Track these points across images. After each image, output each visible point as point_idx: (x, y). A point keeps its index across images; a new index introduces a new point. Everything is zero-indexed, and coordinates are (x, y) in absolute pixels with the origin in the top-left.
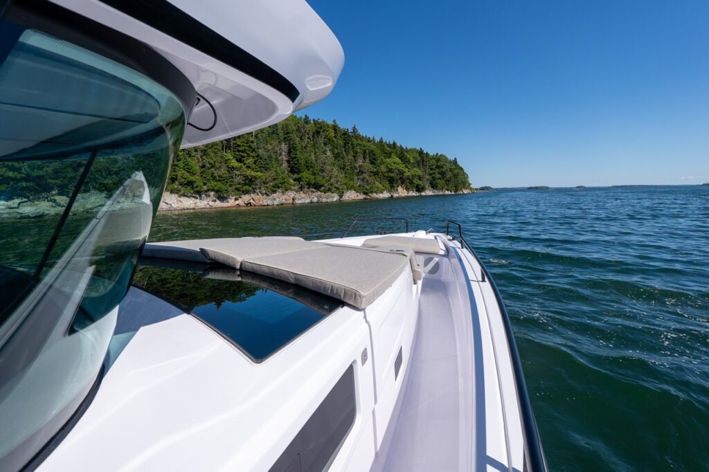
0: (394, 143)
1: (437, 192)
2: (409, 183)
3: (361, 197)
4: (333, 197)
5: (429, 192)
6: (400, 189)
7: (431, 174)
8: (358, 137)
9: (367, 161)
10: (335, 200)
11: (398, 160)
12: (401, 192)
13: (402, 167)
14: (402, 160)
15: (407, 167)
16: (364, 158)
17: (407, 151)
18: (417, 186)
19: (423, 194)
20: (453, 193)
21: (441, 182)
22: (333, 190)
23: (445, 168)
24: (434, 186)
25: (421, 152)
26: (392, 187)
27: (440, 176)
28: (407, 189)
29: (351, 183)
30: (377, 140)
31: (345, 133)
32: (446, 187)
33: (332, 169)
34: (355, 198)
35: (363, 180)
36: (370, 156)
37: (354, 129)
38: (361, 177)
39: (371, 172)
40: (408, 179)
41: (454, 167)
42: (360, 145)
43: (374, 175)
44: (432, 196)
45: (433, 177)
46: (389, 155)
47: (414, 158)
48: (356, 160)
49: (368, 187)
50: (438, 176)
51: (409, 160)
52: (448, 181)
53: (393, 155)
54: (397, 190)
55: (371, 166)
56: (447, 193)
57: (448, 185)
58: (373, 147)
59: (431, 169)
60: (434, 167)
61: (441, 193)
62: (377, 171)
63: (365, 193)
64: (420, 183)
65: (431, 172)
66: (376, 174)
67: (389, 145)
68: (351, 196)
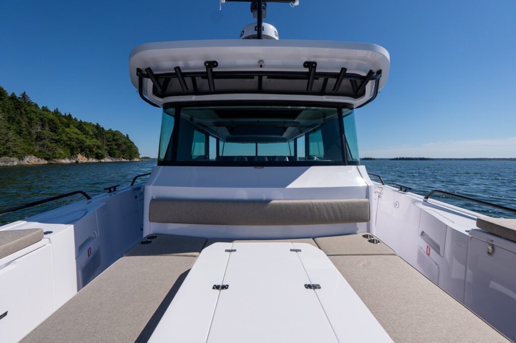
0: (70, 116)
1: (115, 160)
2: (87, 151)
3: (43, 162)
4: (13, 161)
5: (107, 160)
6: (80, 156)
7: (108, 145)
8: (30, 104)
9: (47, 128)
10: (16, 164)
11: (77, 130)
12: (81, 159)
13: (82, 137)
14: (81, 131)
15: (86, 138)
16: (43, 126)
17: (86, 124)
18: (97, 154)
19: (103, 161)
20: (128, 161)
21: (117, 152)
22: (11, 153)
23: (120, 141)
24: (111, 155)
25: (97, 127)
26: (72, 154)
27: (117, 147)
28: (87, 157)
29: (32, 148)
30: (52, 109)
31: (13, 97)
32: (122, 156)
33: (7, 133)
34: (36, 163)
35: (43, 146)
36: (50, 125)
37: (24, 95)
38: (41, 143)
39: (52, 139)
40: (88, 148)
41: (127, 141)
42: (34, 112)
43: (56, 142)
44: (111, 162)
45: (110, 148)
46: (68, 126)
47: (92, 131)
48: (31, 127)
49: (49, 153)
50: (115, 147)
51: (88, 132)
52: (123, 151)
53: (71, 126)
54: (77, 157)
55: (51, 133)
56: (123, 160)
57: (124, 154)
58: (52, 117)
59: (109, 141)
60: (111, 139)
61: (118, 160)
62: (59, 139)
63: (46, 159)
64: (100, 151)
65: (108, 143)
66: (57, 141)
67: (65, 117)
68: (31, 160)
